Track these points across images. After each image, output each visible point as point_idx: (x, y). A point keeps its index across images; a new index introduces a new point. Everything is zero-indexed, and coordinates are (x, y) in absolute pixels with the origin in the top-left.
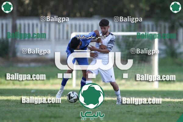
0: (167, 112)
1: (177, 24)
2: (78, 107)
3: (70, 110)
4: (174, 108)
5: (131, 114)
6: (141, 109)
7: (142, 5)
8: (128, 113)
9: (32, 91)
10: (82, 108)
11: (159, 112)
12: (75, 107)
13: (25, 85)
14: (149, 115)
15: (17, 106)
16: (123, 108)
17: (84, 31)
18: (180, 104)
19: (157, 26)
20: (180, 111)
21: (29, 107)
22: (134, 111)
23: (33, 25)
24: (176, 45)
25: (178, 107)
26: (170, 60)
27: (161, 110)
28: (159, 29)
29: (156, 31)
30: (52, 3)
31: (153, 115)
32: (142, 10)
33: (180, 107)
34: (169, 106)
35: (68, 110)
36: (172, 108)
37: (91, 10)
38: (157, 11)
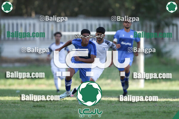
0: (153, 112)
1: (163, 23)
2: (64, 107)
3: (56, 110)
4: (160, 108)
5: (117, 114)
6: (127, 109)
7: (127, 4)
8: (115, 113)
9: (17, 92)
10: (68, 108)
11: (145, 112)
12: (61, 107)
13: (10, 85)
14: (136, 115)
15: (2, 107)
16: (109, 108)
17: (69, 31)
18: (166, 103)
19: (142, 25)
20: (166, 111)
21: (14, 107)
22: (121, 111)
23: (17, 25)
24: (162, 45)
25: (164, 107)
26: (155, 59)
27: (147, 110)
28: (144, 28)
29: (142, 30)
30: (37, 3)
31: (139, 115)
32: (127, 9)
33: (166, 107)
34: (155, 105)
35: (53, 110)
36: (158, 108)
37: (76, 9)
38: (143, 10)
